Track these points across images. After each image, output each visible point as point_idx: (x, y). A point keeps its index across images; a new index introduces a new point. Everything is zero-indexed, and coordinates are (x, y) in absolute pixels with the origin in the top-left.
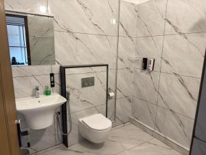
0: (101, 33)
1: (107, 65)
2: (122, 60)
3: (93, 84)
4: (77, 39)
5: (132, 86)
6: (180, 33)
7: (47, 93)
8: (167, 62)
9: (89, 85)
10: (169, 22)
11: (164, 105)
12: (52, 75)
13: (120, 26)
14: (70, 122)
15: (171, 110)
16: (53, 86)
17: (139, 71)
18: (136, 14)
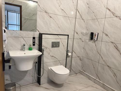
0: (66, 15)
1: (68, 35)
2: (77, 33)
3: (59, 46)
4: (51, 17)
5: (82, 50)
6: (116, 17)
7: (30, 49)
8: (107, 35)
9: (56, 47)
10: (109, 10)
11: (103, 63)
12: (34, 38)
13: (77, 12)
14: (43, 68)
15: (108, 66)
16: (34, 45)
17: (88, 41)
18: (88, 6)
